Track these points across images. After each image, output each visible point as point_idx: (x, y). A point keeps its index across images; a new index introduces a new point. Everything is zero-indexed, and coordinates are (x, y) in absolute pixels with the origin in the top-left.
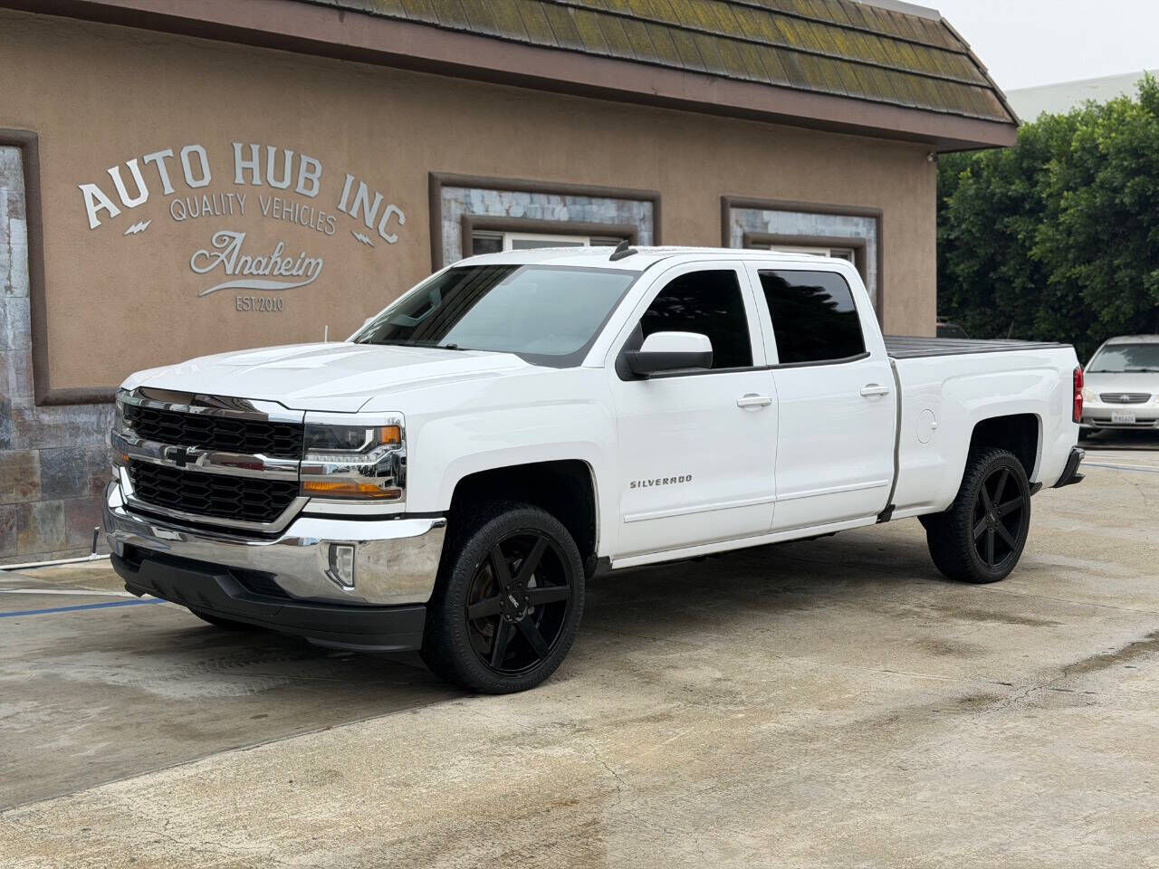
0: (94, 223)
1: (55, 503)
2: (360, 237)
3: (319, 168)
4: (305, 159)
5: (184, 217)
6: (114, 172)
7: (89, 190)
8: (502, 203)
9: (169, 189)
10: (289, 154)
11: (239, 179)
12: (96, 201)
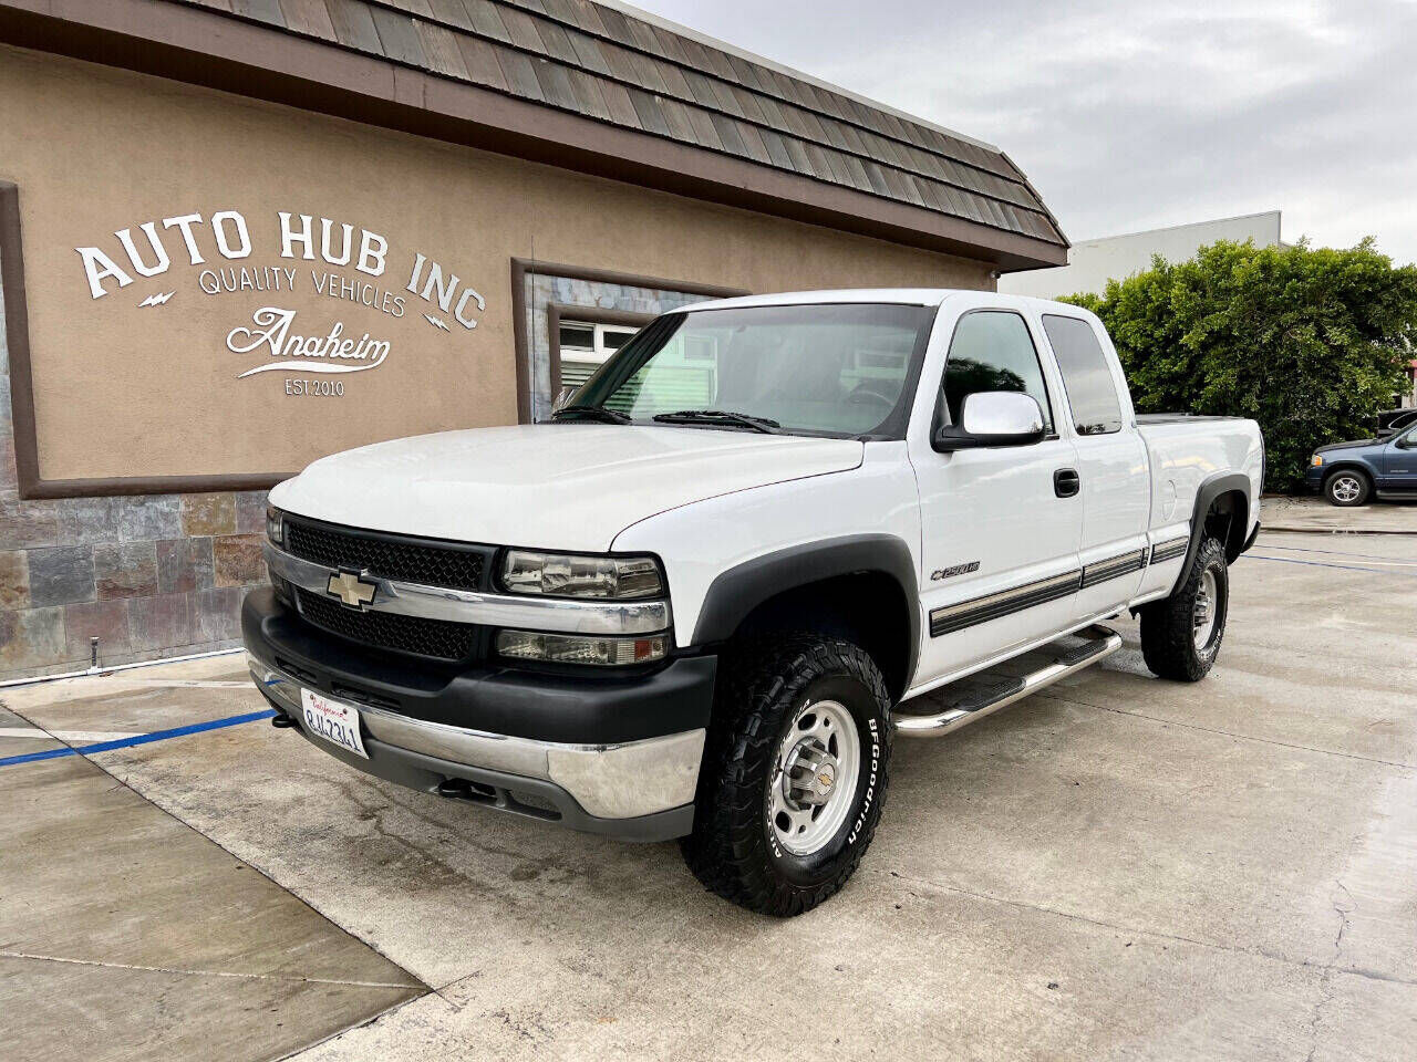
0: (98, 291)
1: (52, 610)
3: (384, 246)
4: (367, 235)
5: (217, 289)
6: (125, 235)
7: (89, 254)
8: (591, 293)
9: (197, 258)
10: (348, 229)
11: (287, 252)
12: (100, 266)
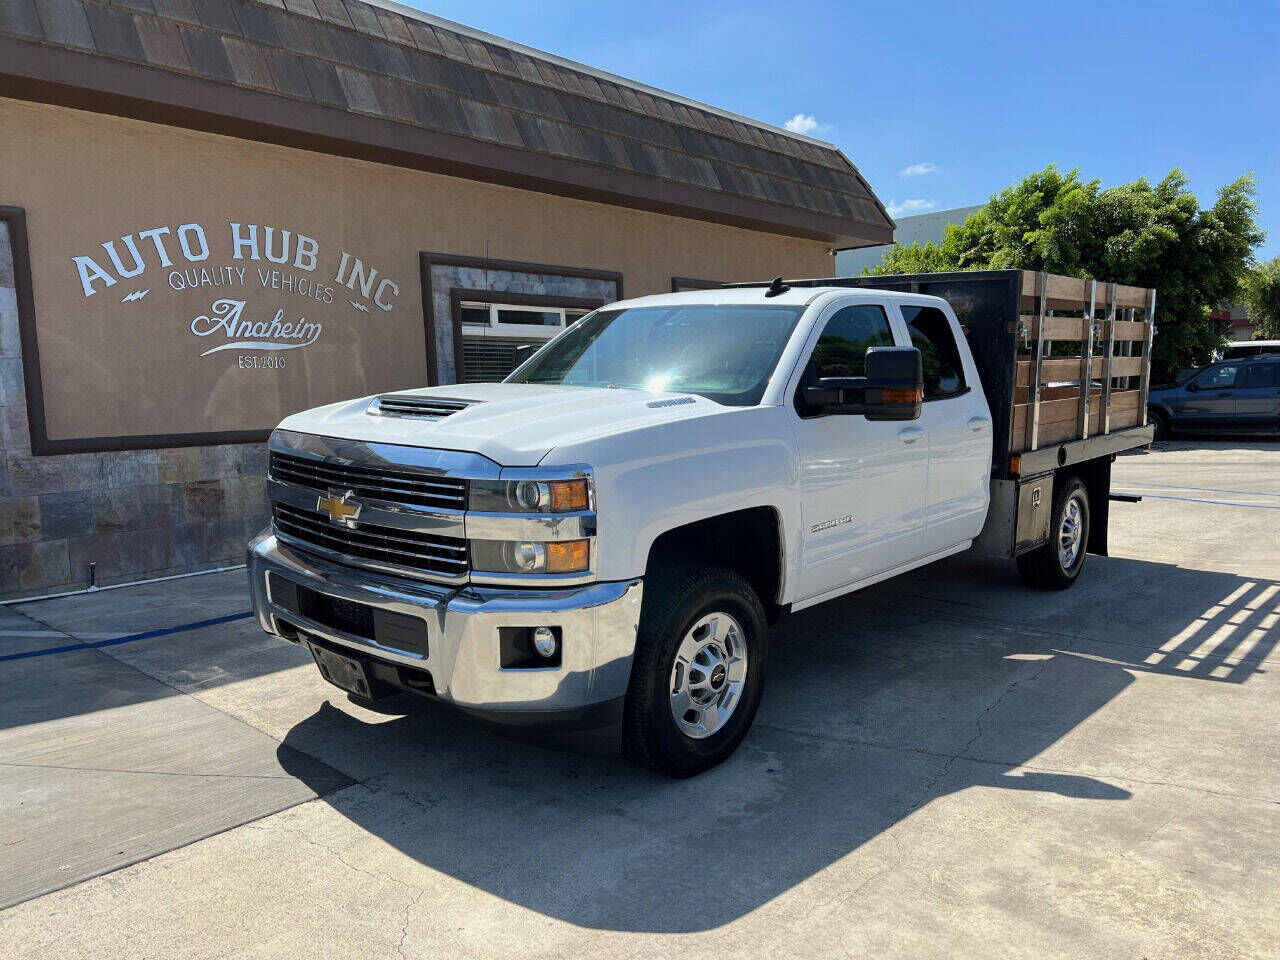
0: (89, 291)
1: (58, 542)
2: (357, 306)
3: (316, 247)
4: (302, 239)
5: (183, 287)
6: (109, 246)
7: (83, 262)
8: (487, 279)
9: (166, 263)
10: (286, 235)
11: (238, 255)
12: (91, 272)
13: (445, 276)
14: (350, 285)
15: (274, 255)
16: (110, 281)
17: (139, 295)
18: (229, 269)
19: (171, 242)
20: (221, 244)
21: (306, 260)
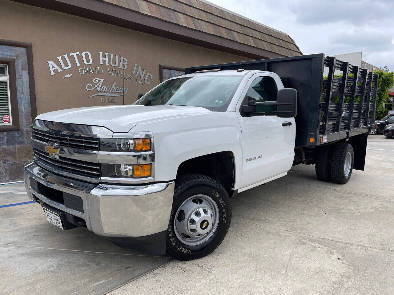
0: (53, 73)
2: (139, 82)
3: (127, 61)
4: (122, 58)
5: (84, 73)
6: (59, 58)
7: (51, 63)
9: (78, 65)
10: (117, 57)
11: (102, 63)
12: (53, 67)
13: (167, 73)
14: (137, 75)
15: (113, 63)
16: (60, 70)
17: (69, 75)
18: (99, 68)
19: (80, 57)
20: (96, 59)
21: (124, 66)
